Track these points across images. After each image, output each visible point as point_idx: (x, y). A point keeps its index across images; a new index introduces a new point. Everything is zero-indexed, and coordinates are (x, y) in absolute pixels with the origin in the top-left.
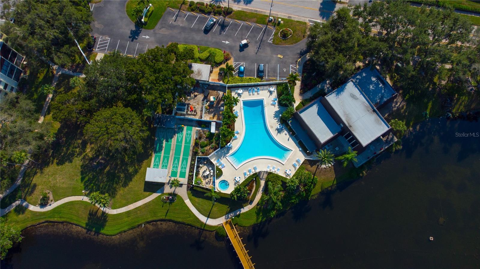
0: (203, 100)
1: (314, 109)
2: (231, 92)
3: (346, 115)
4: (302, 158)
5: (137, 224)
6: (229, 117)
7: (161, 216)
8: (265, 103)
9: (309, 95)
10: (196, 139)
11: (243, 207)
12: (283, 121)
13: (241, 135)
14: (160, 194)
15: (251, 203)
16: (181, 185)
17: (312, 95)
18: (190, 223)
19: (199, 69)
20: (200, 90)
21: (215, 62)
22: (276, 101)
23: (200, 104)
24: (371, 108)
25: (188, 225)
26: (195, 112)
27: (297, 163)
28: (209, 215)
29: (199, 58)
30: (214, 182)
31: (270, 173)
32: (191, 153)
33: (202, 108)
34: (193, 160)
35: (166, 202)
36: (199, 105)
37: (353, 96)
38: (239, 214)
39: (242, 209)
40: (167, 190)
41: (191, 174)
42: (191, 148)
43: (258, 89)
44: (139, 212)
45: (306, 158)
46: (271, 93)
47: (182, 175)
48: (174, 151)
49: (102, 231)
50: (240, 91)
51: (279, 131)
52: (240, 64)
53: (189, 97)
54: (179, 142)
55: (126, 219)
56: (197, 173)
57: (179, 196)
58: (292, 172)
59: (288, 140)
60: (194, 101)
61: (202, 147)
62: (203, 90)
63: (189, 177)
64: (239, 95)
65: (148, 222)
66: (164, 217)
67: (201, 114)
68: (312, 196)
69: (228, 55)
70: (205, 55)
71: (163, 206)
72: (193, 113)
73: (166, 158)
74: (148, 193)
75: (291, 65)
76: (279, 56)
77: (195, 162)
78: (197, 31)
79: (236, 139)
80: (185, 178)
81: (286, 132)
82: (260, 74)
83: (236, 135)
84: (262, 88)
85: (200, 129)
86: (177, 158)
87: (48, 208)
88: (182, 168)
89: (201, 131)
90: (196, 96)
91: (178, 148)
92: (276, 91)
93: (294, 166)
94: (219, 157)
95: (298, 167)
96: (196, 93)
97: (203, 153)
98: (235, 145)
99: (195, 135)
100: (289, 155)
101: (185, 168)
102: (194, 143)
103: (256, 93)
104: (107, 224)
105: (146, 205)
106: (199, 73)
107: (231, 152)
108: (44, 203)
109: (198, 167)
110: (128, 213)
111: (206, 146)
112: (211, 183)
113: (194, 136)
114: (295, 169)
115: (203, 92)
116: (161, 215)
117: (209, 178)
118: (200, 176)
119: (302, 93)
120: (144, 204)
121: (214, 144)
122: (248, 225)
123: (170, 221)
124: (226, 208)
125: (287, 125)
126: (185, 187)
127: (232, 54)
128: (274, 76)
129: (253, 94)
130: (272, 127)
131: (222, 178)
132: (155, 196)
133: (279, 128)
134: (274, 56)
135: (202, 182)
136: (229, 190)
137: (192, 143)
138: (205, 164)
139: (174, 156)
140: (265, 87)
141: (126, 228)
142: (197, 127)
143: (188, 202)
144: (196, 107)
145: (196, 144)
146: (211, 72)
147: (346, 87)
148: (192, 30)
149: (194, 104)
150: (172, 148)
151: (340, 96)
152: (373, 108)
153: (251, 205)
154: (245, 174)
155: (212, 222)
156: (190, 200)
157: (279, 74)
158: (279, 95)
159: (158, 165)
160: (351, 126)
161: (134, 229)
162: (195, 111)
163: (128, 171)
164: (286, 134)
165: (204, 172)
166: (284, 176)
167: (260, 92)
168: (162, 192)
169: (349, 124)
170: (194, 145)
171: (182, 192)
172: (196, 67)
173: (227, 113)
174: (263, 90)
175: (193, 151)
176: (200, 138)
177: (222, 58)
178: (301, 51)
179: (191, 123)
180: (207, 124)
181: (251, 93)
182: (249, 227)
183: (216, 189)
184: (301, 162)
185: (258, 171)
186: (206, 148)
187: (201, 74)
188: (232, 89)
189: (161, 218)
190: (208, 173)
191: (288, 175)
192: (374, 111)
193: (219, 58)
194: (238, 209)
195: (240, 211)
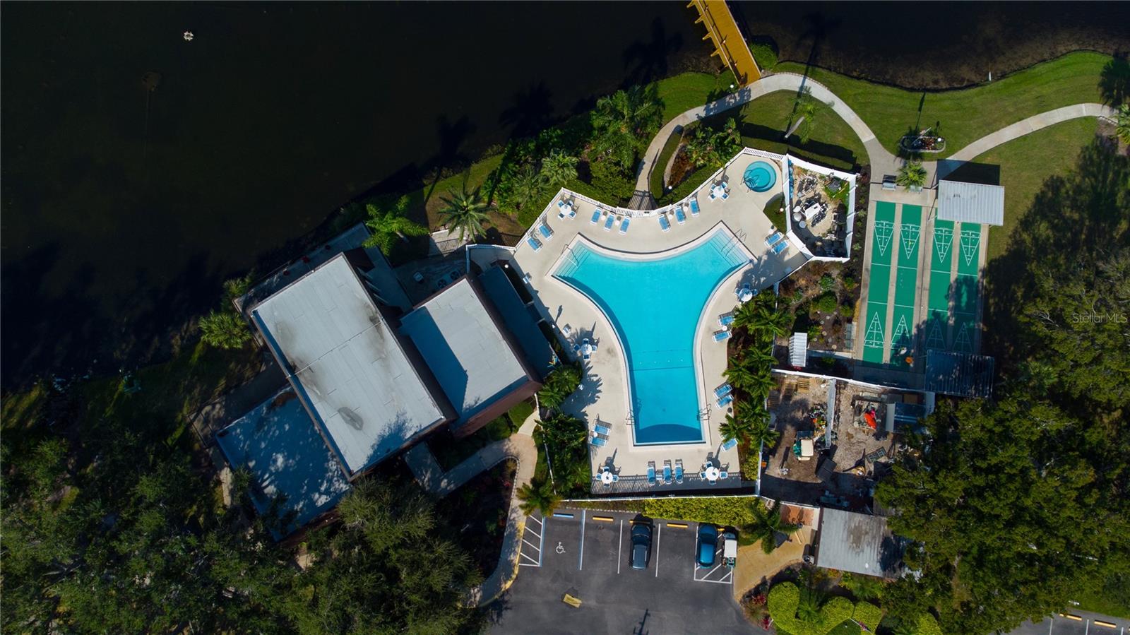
0: (834, 448)
1: (477, 392)
2: (742, 473)
3: (381, 356)
4: (523, 255)
5: (1010, 80)
6: (752, 370)
8: (630, 432)
9: (487, 457)
10: (850, 321)
11: (703, 120)
12: (577, 367)
13: (710, 329)
14: (950, 158)
15: (679, 130)
16: (889, 179)
17: (478, 454)
18: (855, 83)
19: (858, 553)
20: (847, 486)
21: (798, 584)
22: (596, 435)
23: (842, 437)
24: (302, 379)
25: (858, 78)
26: (860, 407)
27: (541, 237)
28: (798, 100)
29: (854, 600)
30: (791, 184)
31: (625, 202)
32: (865, 276)
33: (837, 418)
34: (858, 255)
36: (848, 434)
37: (354, 419)
38: (709, 101)
39: (703, 114)
40: (929, 166)
41: (861, 213)
42: (864, 292)
43: (653, 479)
44: (1011, 110)
45: (511, 249)
46: (610, 466)
47: (886, 210)
48: (918, 283)
49: (1107, 59)
50: (712, 475)
51: (586, 337)
52: (713, 577)
53: (883, 460)
54: (903, 310)
55: (1046, 90)
56: (842, 211)
57: (891, 153)
58: (555, 210)
59: (560, 310)
60: (863, 446)
61: (830, 294)
62: (837, 485)
63: (867, 203)
64: (714, 462)
65: (972, 85)
66: (929, 96)
67: (838, 400)
68: (500, 153)
69: (753, 613)
70: (838, 612)
71: (938, 124)
72: (865, 405)
73: (940, 264)
74: (988, 161)
75: (539, 564)
76: (577, 602)
77: (852, 249)
79: (723, 317)
80: (878, 202)
81: (566, 334)
82: (642, 534)
83: (725, 328)
84: (638, 484)
85: (837, 354)
86: (909, 261)
88: (889, 232)
89: (834, 347)
90: (860, 463)
92: (595, 473)
93: (548, 230)
94: (775, 258)
95: (538, 225)
96: (859, 472)
97: (829, 276)
98: (728, 298)
99: (854, 333)
100: (561, 262)
101: (878, 231)
102: (856, 309)
103: (660, 466)
104: (1098, 79)
105: (991, 127)
106: (856, 537)
107: (738, 276)
109: (841, 230)
110: (1043, 106)
111: (817, 299)
112: (796, 186)
113: (857, 329)
114: (545, 221)
115: (836, 478)
116: (942, 104)
117: (803, 200)
118: (831, 207)
119: (510, 464)
120: (998, 130)
121: (794, 303)
122: (685, 75)
123: (912, 90)
124: (751, 117)
125: (563, 355)
126: (876, 175)
127: (738, 613)
128: (597, 527)
129: (668, 462)
130: (610, 351)
131: (766, 197)
132: (968, 153)
133: (590, 346)
134: (592, 603)
135: (826, 189)
136: (747, 158)
137: (862, 308)
138: (820, 239)
139: (919, 269)
140: (627, 486)
141: (1041, 68)
142: (848, 360)
143: (866, 135)
144: (856, 425)
145: (849, 301)
146: (812, 550)
147: (370, 452)
149: (861, 436)
150: (926, 294)
151: (394, 420)
152: (296, 378)
153: (678, 126)
154: (696, 208)
155: (791, 81)
156: (859, 140)
157: (579, 533)
158: (582, 454)
159: (966, 243)
160: (373, 320)
162: (858, 411)
163: (1054, 227)
164: (568, 326)
165: (821, 216)
166: (580, 199)
167: (644, 470)
168: (942, 163)
169: (378, 328)
170: (858, 303)
171: (883, 161)
172: (867, 562)
173: (761, 384)
174: (636, 478)
175: (859, 282)
176: (837, 323)
177: (774, 597)
178: (499, 615)
179: (868, 371)
180: (816, 364)
181: (674, 467)
182: (684, 70)
183: (786, 169)
184: (526, 238)
185: (655, 214)
186: (819, 290)
187: (850, 532)
188: (739, 485)
189: (939, 95)
190: (811, 213)
191: (567, 202)
192: (292, 369)
193: (787, 596)
194: (715, 115)
195: (707, 109)
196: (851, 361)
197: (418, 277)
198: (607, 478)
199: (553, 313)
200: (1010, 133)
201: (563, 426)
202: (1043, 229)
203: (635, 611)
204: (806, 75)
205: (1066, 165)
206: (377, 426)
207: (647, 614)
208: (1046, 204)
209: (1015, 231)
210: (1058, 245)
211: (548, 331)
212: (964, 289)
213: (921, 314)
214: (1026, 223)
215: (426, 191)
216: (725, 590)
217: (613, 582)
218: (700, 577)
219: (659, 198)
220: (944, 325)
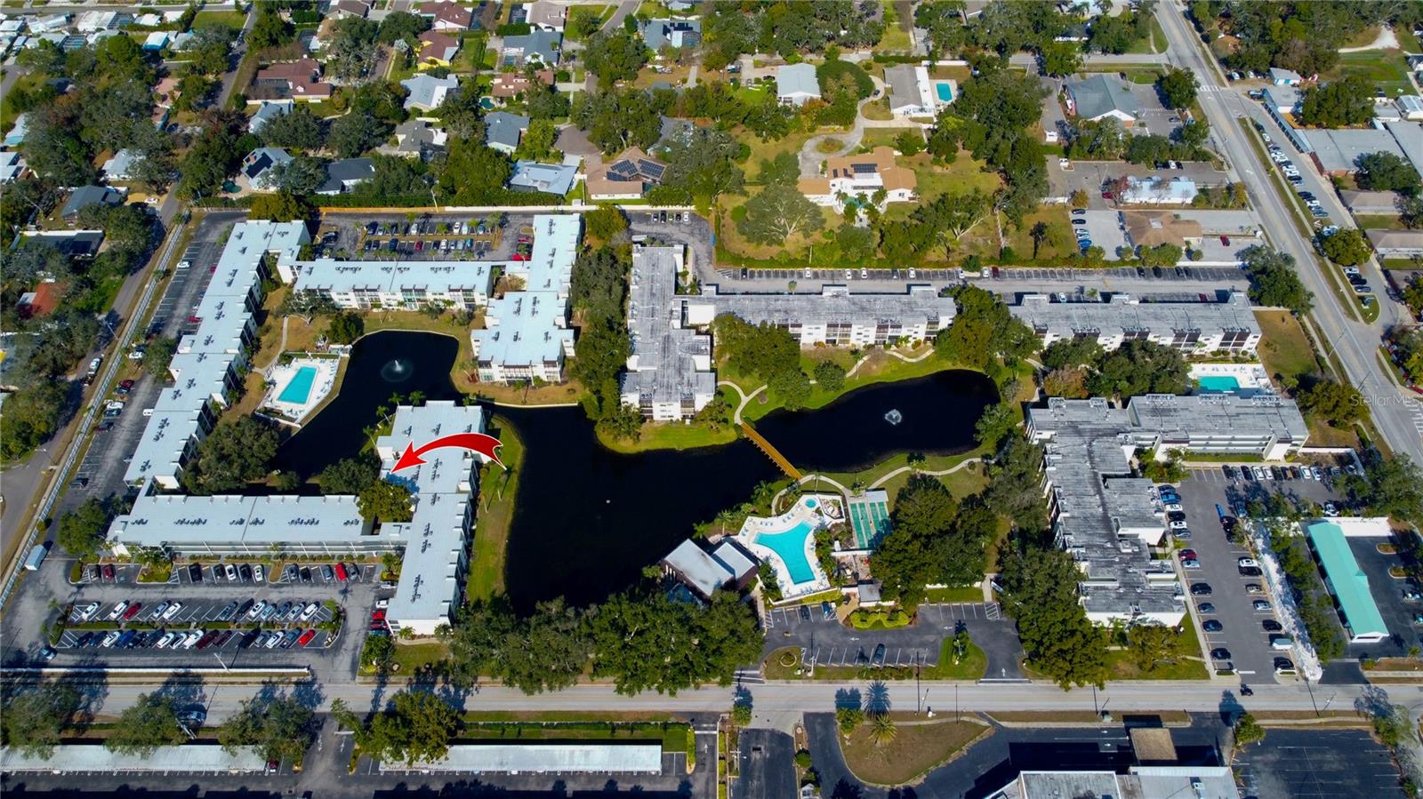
0: (857, 571)
1: (741, 571)
4: (741, 537)
5: (882, 465)
12: (768, 568)
13: (808, 549)
14: (868, 487)
16: (851, 497)
18: (833, 474)
19: (873, 599)
21: (859, 613)
22: (780, 582)
23: (859, 569)
24: (686, 576)
26: (862, 559)
27: (745, 532)
28: (816, 480)
29: (877, 613)
30: (821, 504)
31: (769, 517)
33: (856, 564)
34: (848, 518)
35: (861, 482)
36: (861, 568)
37: (705, 582)
38: (788, 486)
39: (787, 490)
41: (846, 507)
43: (802, 594)
44: (884, 472)
45: (736, 537)
46: (788, 593)
47: (854, 506)
49: (907, 455)
50: (822, 588)
51: (767, 559)
52: (830, 618)
53: (873, 571)
55: (892, 466)
56: (839, 507)
57: (850, 489)
58: (747, 523)
61: (843, 530)
63: (846, 503)
64: (821, 585)
65: (871, 468)
66: (858, 473)
67: (854, 558)
69: (848, 624)
70: (872, 619)
71: (863, 479)
72: (864, 558)
73: (875, 517)
74: (881, 485)
75: (773, 626)
76: (789, 635)
78: (891, 646)
79: (811, 544)
80: (850, 503)
81: (762, 558)
83: (813, 547)
84: (799, 597)
85: (851, 548)
87: (967, 462)
89: (849, 546)
90: (867, 576)
91: (867, 528)
92: (784, 595)
93: (746, 529)
94: (822, 525)
95: (743, 528)
97: (841, 526)
98: (810, 539)
100: (753, 538)
102: (853, 534)
103: (805, 589)
104: (906, 460)
105: (878, 478)
106: (871, 591)
108: (972, 465)
109: (841, 513)
110: (892, 470)
111: (839, 533)
112: (823, 503)
113: (854, 537)
114: (745, 527)
115: (861, 582)
116: (861, 475)
117: (826, 506)
118: (836, 506)
119: (755, 600)
121: (833, 536)
124: (803, 488)
125: (763, 563)
126: (847, 496)
127: (842, 626)
128: (789, 612)
129: (807, 588)
130: (778, 560)
132: (874, 486)
133: (771, 560)
134: (794, 634)
135: (832, 502)
136: (805, 498)
137: (855, 533)
140: (796, 599)
141: (889, 461)
143: (841, 487)
144: (863, 564)
145: (850, 532)
146: (860, 601)
147: (713, 589)
148: (899, 646)
149: (865, 568)
151: (718, 578)
153: (780, 495)
154: (792, 514)
155: (813, 477)
156: (838, 488)
157: (783, 616)
158: (778, 589)
160: (704, 555)
162: (862, 561)
164: (762, 555)
165: (833, 510)
166: (755, 518)
167: (799, 590)
168: (867, 490)
170: (853, 532)
171: (848, 493)
172: (877, 602)
174: (798, 595)
176: (848, 537)
177: (852, 619)
181: (809, 589)
182: (778, 480)
183: (817, 498)
184: (740, 532)
185: (781, 517)
186: (839, 530)
189: (861, 473)
190: (830, 510)
191: (751, 520)
193: (856, 617)
194: (791, 489)
195: (788, 488)
196: (856, 549)
198: (788, 597)
199: (757, 553)
200: (885, 479)
201: (769, 583)
202: (903, 501)
203: (808, 634)
204: (817, 474)
205: (903, 484)
206: (713, 582)
207: (812, 633)
208: (901, 495)
209: (895, 502)
211: (756, 556)
213: (874, 532)
214: (897, 500)
215: (701, 528)
216: (836, 621)
217: (799, 627)
218: (826, 617)
219: (779, 514)
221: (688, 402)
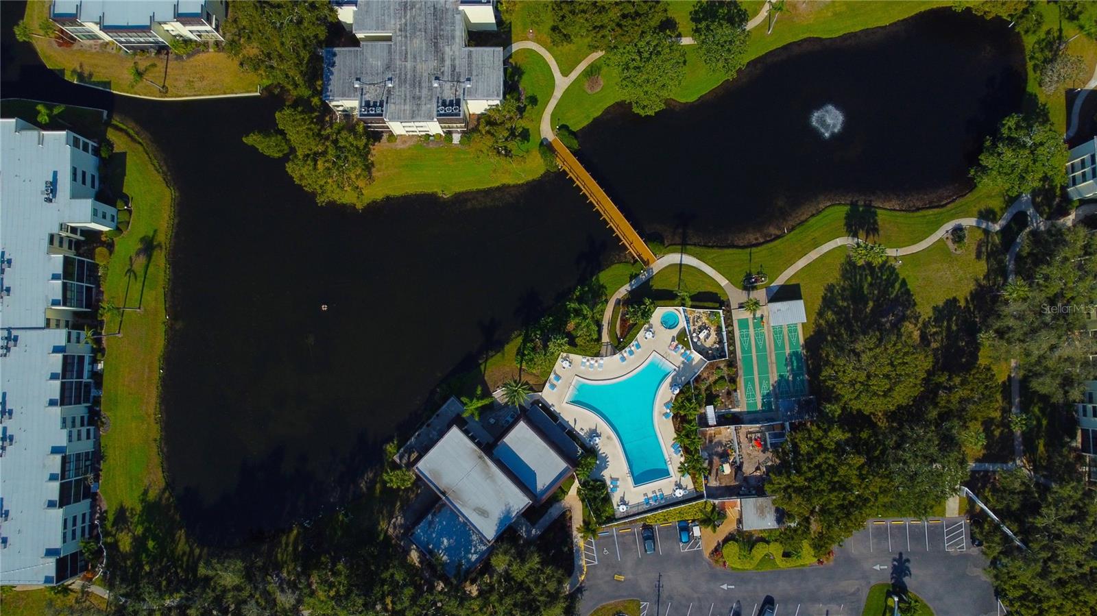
0: (742, 463)
1: (543, 480)
2: (695, 488)
3: (490, 477)
4: (548, 395)
5: (796, 231)
6: (687, 436)
7: (761, 251)
8: (630, 480)
9: (554, 512)
10: (735, 390)
11: (630, 292)
12: (592, 452)
13: (660, 412)
14: (772, 285)
15: (618, 302)
16: (741, 306)
17: (549, 512)
18: (710, 250)
19: (763, 519)
20: (753, 482)
21: (737, 541)
22: (612, 486)
23: (745, 456)
24: (450, 498)
25: (712, 247)
26: (751, 438)
27: (555, 382)
28: (680, 269)
29: (768, 542)
30: (688, 322)
31: (598, 355)
32: (739, 364)
33: (740, 447)
34: (733, 352)
35: (758, 273)
36: (748, 454)
37: (483, 513)
38: (631, 280)
39: (629, 289)
40: (760, 294)
41: (730, 329)
42: (740, 372)
43: (647, 503)
44: (799, 249)
45: (540, 394)
46: (623, 502)
47: (744, 324)
48: (769, 361)
49: (847, 208)
50: (679, 493)
52: (689, 548)
53: (769, 464)
54: (763, 378)
55: (817, 234)
56: (719, 330)
57: (739, 288)
58: (561, 365)
59: (575, 420)
60: (758, 458)
61: (722, 378)
62: (747, 483)
63: (732, 321)
64: (679, 486)
65: (777, 237)
66: (754, 250)
67: (738, 437)
68: (520, 335)
69: (717, 561)
70: (760, 551)
71: (761, 265)
72: (753, 436)
73: (779, 347)
74: (793, 282)
75: (596, 563)
76: (622, 578)
77: (728, 349)
78: (786, 600)
79: (666, 405)
80: (739, 320)
81: (582, 433)
82: (648, 533)
83: (668, 411)
84: (640, 507)
85: (732, 410)
86: (761, 350)
87: (949, 226)
88: (748, 336)
89: (730, 407)
90: (758, 469)
91: (764, 370)
92: (615, 507)
93: (558, 377)
94: (687, 365)
95: (552, 376)
96: (758, 473)
97: (719, 368)
98: (666, 393)
99: (739, 396)
100: (570, 394)
101: (742, 336)
102: (738, 383)
103: (650, 495)
104: (843, 222)
105: (791, 262)
106: (761, 511)
107: (669, 380)
108: (958, 233)
109: (721, 342)
110: (816, 245)
111: (715, 382)
112: (691, 321)
113: (740, 394)
114: (555, 373)
115: (746, 479)
116: (760, 253)
117: (697, 327)
118: (713, 329)
119: (568, 513)
120: (795, 262)
121: (703, 387)
122: (613, 267)
123: (744, 247)
124: (657, 285)
125: (583, 446)
126: (734, 305)
127: (710, 564)
128: (623, 535)
129: (654, 492)
130: (609, 438)
131: (675, 332)
132: (781, 280)
133: (597, 439)
134: (630, 576)
135: (708, 319)
136: (659, 313)
137: (741, 381)
138: (710, 348)
139: (768, 353)
140: (635, 510)
141: (813, 220)
143: (723, 282)
144: (751, 448)
145: (733, 380)
146: (740, 521)
147: (496, 528)
148: (797, 600)
149: (756, 453)
150: (774, 365)
151: (504, 508)
152: (447, 498)
153: (617, 299)
154: (638, 346)
155: (673, 258)
156: (719, 285)
157: (614, 541)
158: (607, 500)
159: (791, 332)
160: (480, 457)
161: (799, 222)
162: (750, 440)
163: (835, 313)
164: (582, 429)
165: (707, 337)
166: (572, 356)
167: (642, 499)
168: (768, 289)
169: (484, 461)
170: (738, 380)
171: (736, 296)
172: (769, 522)
173: (694, 443)
174: (638, 505)
175: (736, 367)
176: (729, 393)
177: (725, 551)
178: (582, 595)
179: (752, 418)
180: (723, 420)
181: (658, 494)
182: (613, 263)
183: (682, 311)
184: (547, 385)
185: (618, 356)
186: (716, 377)
187: (757, 509)
188: (695, 495)
189: (759, 248)
190: (702, 336)
191: (565, 359)
192: (444, 493)
193: (732, 550)
194: (637, 288)
195: (631, 285)
196: (740, 413)
197: (492, 421)
198: (622, 509)
199: (572, 423)
200: (801, 263)
201: (594, 489)
202: (830, 315)
203: (654, 575)
204: (682, 253)
205: (834, 277)
206: (496, 513)
207: (660, 576)
208: (828, 302)
209: (816, 320)
210: (840, 323)
211: (572, 434)
212: (794, 358)
213: (774, 378)
214: (820, 314)
215: (482, 367)
216: (699, 553)
217: (639, 562)
218: (684, 549)
219: (617, 346)
220: (787, 381)
221: (449, 109)
